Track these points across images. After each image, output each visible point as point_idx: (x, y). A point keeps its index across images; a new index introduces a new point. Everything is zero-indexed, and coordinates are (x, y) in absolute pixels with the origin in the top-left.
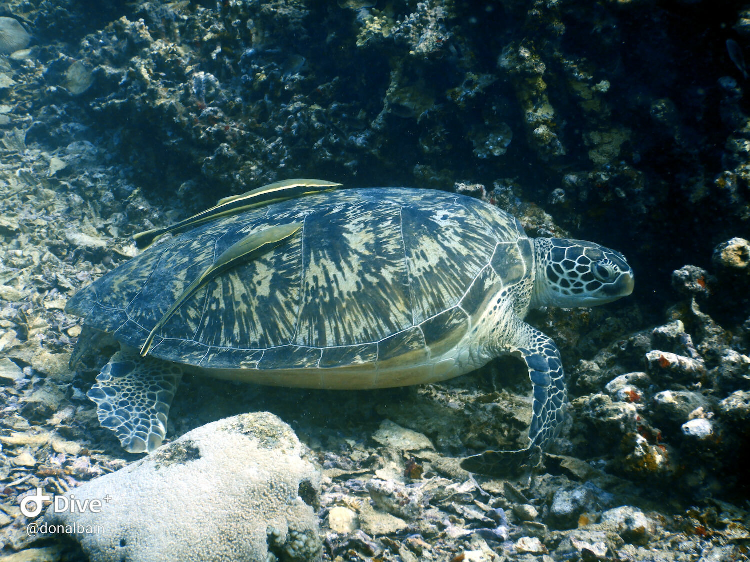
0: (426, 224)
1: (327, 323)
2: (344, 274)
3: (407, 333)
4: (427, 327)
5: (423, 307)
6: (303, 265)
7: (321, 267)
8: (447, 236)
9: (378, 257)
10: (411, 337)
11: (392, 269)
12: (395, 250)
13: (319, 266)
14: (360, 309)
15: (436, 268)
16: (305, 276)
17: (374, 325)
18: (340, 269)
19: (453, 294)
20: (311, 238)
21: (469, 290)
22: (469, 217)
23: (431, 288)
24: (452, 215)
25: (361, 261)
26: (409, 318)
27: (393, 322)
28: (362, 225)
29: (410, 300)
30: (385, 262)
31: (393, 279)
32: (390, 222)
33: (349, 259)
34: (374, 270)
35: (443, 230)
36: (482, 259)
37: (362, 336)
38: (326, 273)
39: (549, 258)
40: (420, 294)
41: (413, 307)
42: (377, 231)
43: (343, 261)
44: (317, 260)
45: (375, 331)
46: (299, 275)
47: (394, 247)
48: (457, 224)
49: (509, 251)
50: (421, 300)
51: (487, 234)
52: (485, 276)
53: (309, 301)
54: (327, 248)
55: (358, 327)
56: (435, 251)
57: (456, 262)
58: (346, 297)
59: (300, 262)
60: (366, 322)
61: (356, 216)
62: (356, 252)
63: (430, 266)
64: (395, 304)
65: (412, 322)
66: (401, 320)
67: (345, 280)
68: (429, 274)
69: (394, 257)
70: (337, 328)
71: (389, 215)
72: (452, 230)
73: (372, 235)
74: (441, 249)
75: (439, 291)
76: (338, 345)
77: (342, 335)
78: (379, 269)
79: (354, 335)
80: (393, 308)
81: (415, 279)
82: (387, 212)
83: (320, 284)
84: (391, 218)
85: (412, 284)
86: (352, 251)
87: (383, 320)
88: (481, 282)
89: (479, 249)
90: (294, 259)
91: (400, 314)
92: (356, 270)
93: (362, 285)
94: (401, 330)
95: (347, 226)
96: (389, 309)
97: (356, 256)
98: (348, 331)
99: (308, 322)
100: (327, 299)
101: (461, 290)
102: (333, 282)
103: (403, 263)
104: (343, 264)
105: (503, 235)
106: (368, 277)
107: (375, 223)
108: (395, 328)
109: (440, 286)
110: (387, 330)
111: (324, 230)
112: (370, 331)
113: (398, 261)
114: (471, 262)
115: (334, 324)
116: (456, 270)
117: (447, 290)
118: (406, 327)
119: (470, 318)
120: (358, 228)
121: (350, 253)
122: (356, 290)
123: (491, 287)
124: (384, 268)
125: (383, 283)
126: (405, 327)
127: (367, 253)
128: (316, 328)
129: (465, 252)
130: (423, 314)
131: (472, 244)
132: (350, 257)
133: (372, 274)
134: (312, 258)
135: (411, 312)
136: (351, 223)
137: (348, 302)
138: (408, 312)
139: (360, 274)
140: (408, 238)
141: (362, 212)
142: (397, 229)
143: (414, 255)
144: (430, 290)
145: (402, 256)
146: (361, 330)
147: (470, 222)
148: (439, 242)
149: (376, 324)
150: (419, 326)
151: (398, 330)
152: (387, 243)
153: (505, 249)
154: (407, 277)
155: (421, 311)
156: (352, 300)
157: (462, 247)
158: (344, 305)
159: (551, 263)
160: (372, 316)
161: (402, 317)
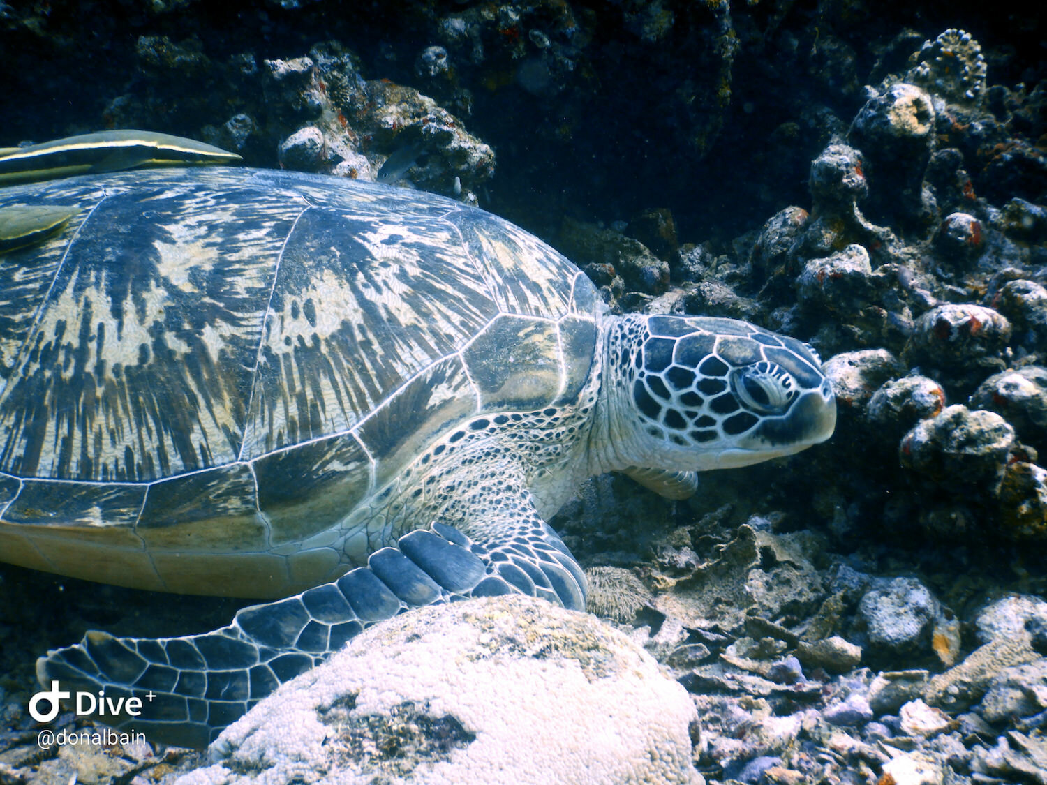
0: (342, 247)
1: (51, 426)
2: (120, 326)
3: (220, 476)
4: (268, 468)
5: (271, 424)
6: (47, 295)
7: (82, 304)
8: (378, 280)
9: (207, 300)
10: (225, 486)
11: (227, 329)
12: (249, 290)
13: (78, 301)
14: (130, 407)
15: (327, 342)
16: (41, 320)
17: (151, 446)
18: (117, 313)
19: (347, 405)
20: (89, 242)
21: (387, 402)
22: (454, 249)
23: (303, 384)
24: (414, 239)
25: (169, 303)
26: (234, 442)
27: (196, 445)
28: (203, 230)
29: (246, 402)
30: (215, 312)
31: (222, 352)
32: (264, 232)
33: (145, 295)
34: (187, 327)
35: (376, 264)
36: (445, 342)
37: (116, 465)
38: (86, 321)
39: (639, 364)
40: (273, 392)
41: (251, 420)
42: (228, 246)
43: (130, 297)
44: (79, 288)
45: (150, 459)
46: (30, 314)
47: (250, 284)
48: (414, 256)
49: (527, 335)
50: (273, 407)
51: (480, 290)
52: (438, 378)
53: (31, 373)
54: (111, 266)
55: (114, 443)
56: (338, 305)
57: (377, 336)
58: (109, 374)
59: (43, 289)
60: (135, 437)
61: (202, 209)
62: (166, 283)
63: (315, 338)
64: (209, 407)
65: (237, 454)
66: (215, 444)
67: (120, 338)
68: (307, 353)
69: (241, 305)
70: (67, 442)
71: (271, 218)
72: (395, 268)
73: (214, 253)
74: (354, 303)
75: (318, 394)
76: (59, 478)
77: (76, 457)
78: (198, 325)
79: (101, 460)
80: (203, 414)
81: (273, 359)
82: (269, 212)
83: (64, 342)
84: (272, 223)
85: (262, 369)
86: (157, 280)
87: (174, 439)
88: (422, 390)
89: (447, 318)
90: (35, 280)
91: (216, 431)
92: (149, 322)
93: (152, 354)
94: (206, 467)
95: (170, 228)
96: (194, 415)
97: (162, 292)
98: (91, 450)
99: (13, 418)
100: (69, 374)
101: (369, 400)
102: (91, 340)
103: (256, 322)
104: (128, 305)
105: (523, 299)
106: (171, 340)
107: (231, 230)
108: (195, 460)
109: (325, 382)
110: (175, 461)
111: (122, 230)
112: (137, 458)
113: (247, 315)
114: (413, 343)
115: (64, 430)
116: (372, 354)
117: (338, 393)
118: (222, 459)
119: (373, 464)
120: (189, 235)
121: (153, 283)
122: (135, 363)
123: (445, 403)
124: (212, 325)
125: (198, 355)
126: (218, 461)
127: (187, 288)
128: (26, 434)
129: (406, 316)
130: (268, 440)
131: (431, 305)
132: (149, 290)
133: (181, 334)
134: (72, 284)
135: (242, 428)
136: (183, 223)
137: (110, 386)
138: (235, 428)
139: (156, 331)
140: (289, 269)
141: (217, 204)
142: (275, 248)
143: (288, 308)
144: (298, 388)
145: (259, 306)
146: (120, 453)
147: (448, 259)
148: (354, 289)
149: (156, 444)
150: (250, 464)
151: (201, 464)
152: (238, 272)
153: (518, 329)
154: (255, 352)
155: (265, 430)
156: (121, 383)
157: (406, 306)
158: (100, 392)
159: (642, 374)
160: (152, 424)
161: (217, 437)
